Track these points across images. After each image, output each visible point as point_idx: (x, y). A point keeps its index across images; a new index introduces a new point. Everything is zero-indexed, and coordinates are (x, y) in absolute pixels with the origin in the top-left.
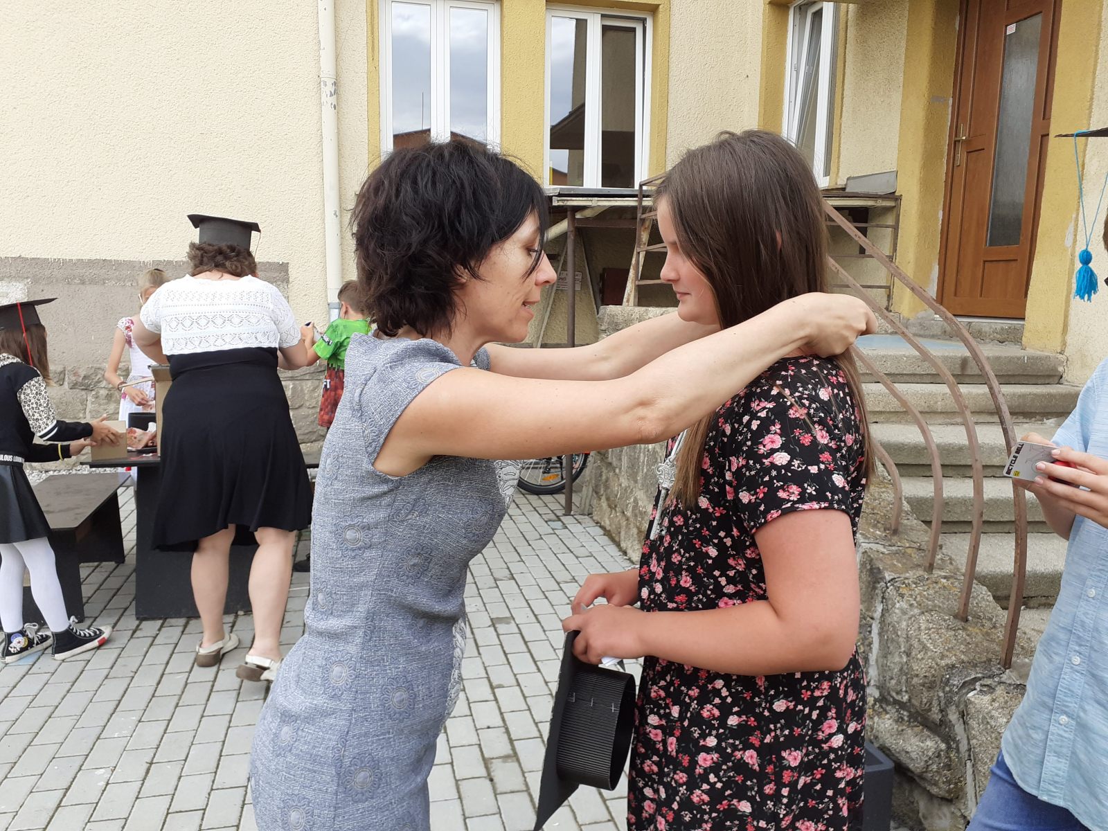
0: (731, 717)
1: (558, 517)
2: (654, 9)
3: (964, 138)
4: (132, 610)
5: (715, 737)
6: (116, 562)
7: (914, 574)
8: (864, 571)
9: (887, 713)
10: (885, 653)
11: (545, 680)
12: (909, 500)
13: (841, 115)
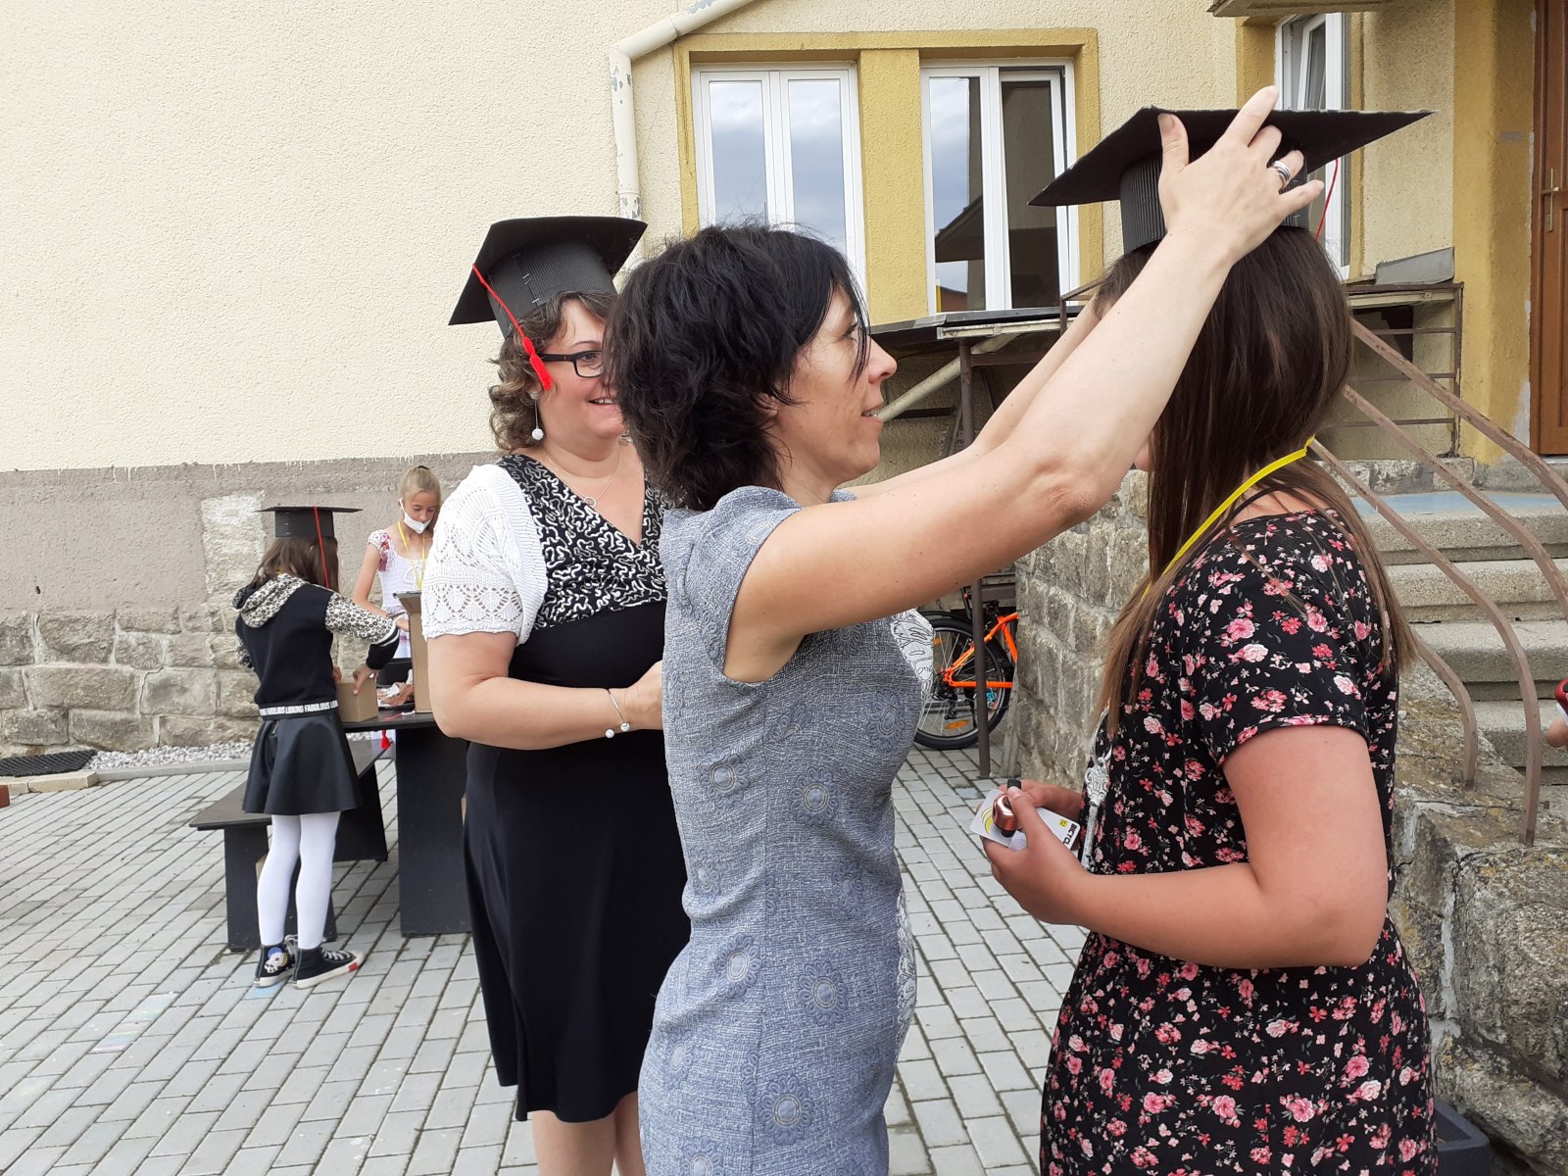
0: (1197, 1042)
1: (970, 781)
2: (1074, 53)
3: (1557, 189)
4: (396, 924)
5: (1171, 1070)
6: (377, 860)
7: (1503, 847)
8: (1423, 844)
9: (1475, 1061)
10: (1465, 969)
11: (956, 1016)
12: (1493, 737)
13: (1362, 175)
